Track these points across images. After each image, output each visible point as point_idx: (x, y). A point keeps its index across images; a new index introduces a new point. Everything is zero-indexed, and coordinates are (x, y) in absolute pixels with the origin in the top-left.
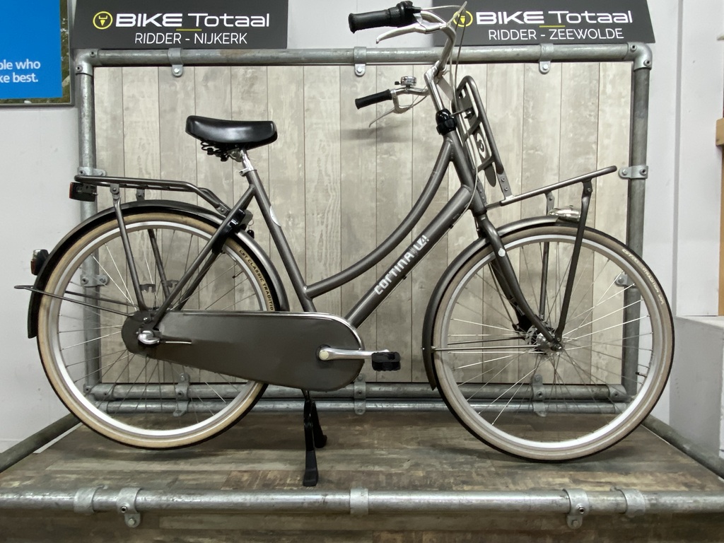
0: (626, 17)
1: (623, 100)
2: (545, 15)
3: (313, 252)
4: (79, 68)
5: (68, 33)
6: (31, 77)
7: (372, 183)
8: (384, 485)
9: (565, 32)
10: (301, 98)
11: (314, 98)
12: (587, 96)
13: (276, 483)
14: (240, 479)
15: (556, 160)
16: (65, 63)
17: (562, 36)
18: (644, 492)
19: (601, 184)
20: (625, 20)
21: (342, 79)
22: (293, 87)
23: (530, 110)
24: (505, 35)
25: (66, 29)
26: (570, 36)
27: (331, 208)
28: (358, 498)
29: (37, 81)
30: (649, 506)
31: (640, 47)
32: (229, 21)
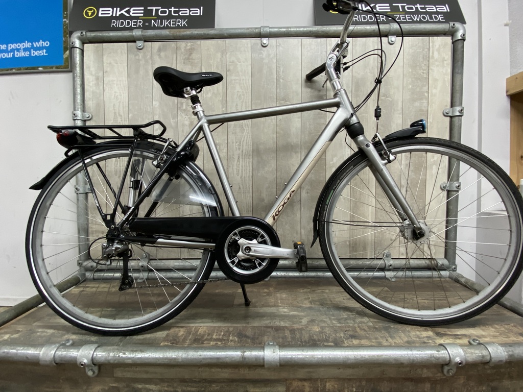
0: (445, 8)
1: (445, 62)
2: (391, 6)
3: (233, 169)
4: (72, 43)
5: (68, 22)
6: (43, 52)
7: (273, 121)
9: (405, 16)
10: (224, 62)
11: (233, 62)
12: (421, 60)
13: (204, 339)
14: (177, 334)
15: (400, 104)
16: (65, 42)
17: (403, 19)
18: (503, 345)
19: (431, 121)
20: (444, 10)
21: (253, 49)
22: (219, 55)
24: (365, 18)
25: (67, 19)
26: (408, 19)
27: (245, 139)
28: (271, 354)
29: (47, 54)
30: (507, 357)
31: (458, 25)
32: (175, 12)
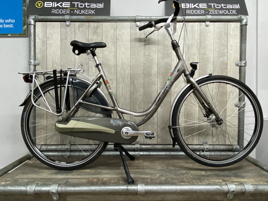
0: (237, 6)
1: (237, 36)
2: (207, 5)
3: (119, 93)
4: (30, 22)
5: (26, 9)
6: (11, 26)
7: (142, 67)
8: (150, 183)
9: (215, 11)
10: (115, 35)
11: (120, 34)
12: (224, 35)
13: (107, 182)
14: (93, 181)
15: (212, 59)
16: (24, 20)
17: (214, 13)
18: (252, 185)
19: (229, 68)
20: (237, 7)
21: (131, 28)
22: (112, 31)
23: (202, 40)
24: (193, 12)
25: (25, 7)
26: (217, 13)
27: (127, 77)
28: (140, 188)
29: (13, 27)
30: (254, 190)
31: (243, 17)
32: (88, 6)
